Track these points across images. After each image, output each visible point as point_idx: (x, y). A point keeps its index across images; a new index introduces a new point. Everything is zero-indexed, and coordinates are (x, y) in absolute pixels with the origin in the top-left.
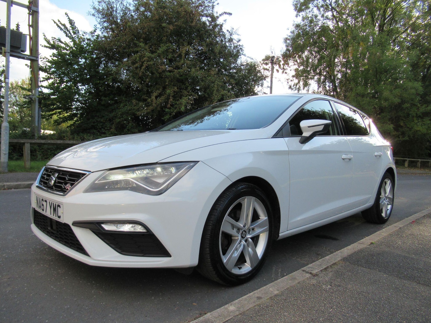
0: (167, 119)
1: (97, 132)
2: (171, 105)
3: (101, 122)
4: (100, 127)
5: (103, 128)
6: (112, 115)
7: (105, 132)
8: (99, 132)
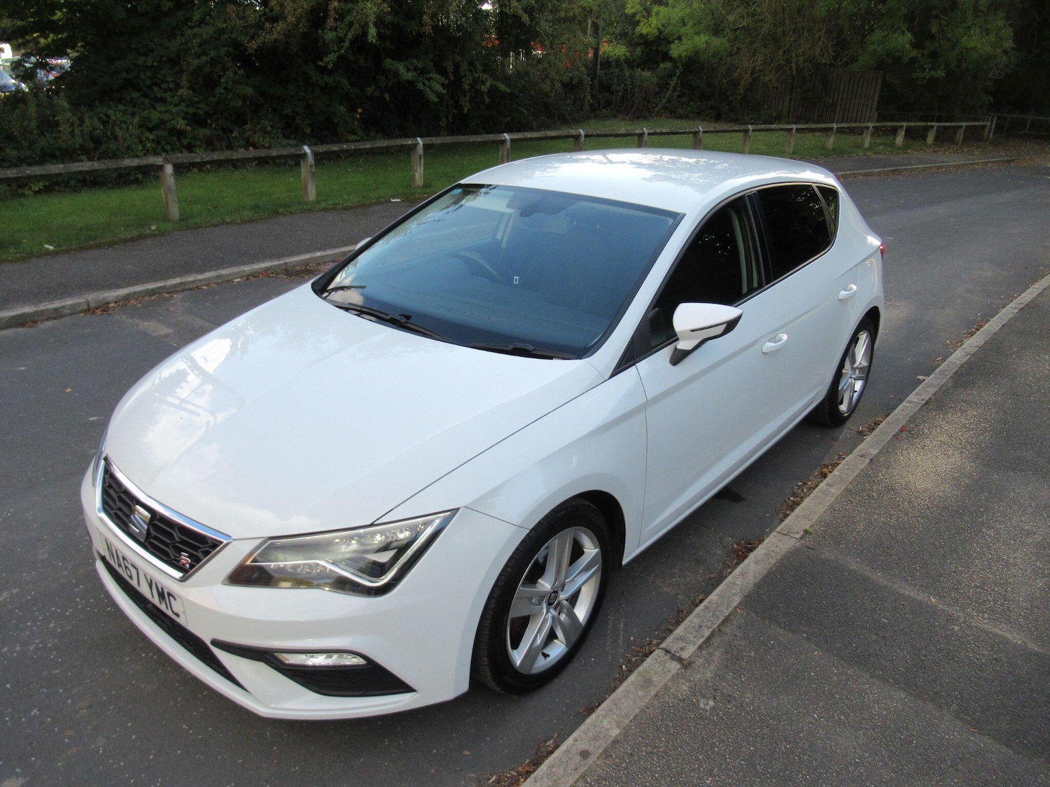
0: (332, 62)
2: (336, 20)
3: (148, 68)
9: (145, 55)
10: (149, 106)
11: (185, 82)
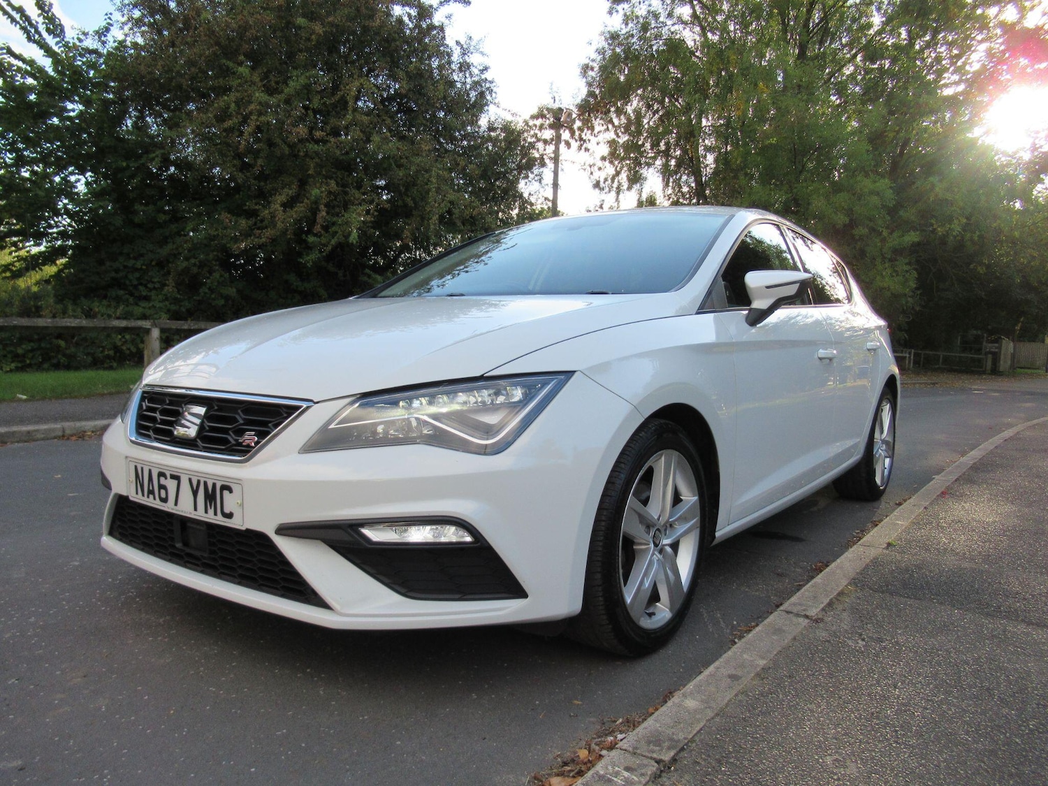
0: (313, 262)
1: (127, 296)
2: (323, 227)
3: (137, 270)
4: (135, 282)
5: (141, 284)
6: (165, 251)
7: (149, 294)
8: (131, 294)
9: (136, 258)
10: (132, 303)
11: (171, 281)
